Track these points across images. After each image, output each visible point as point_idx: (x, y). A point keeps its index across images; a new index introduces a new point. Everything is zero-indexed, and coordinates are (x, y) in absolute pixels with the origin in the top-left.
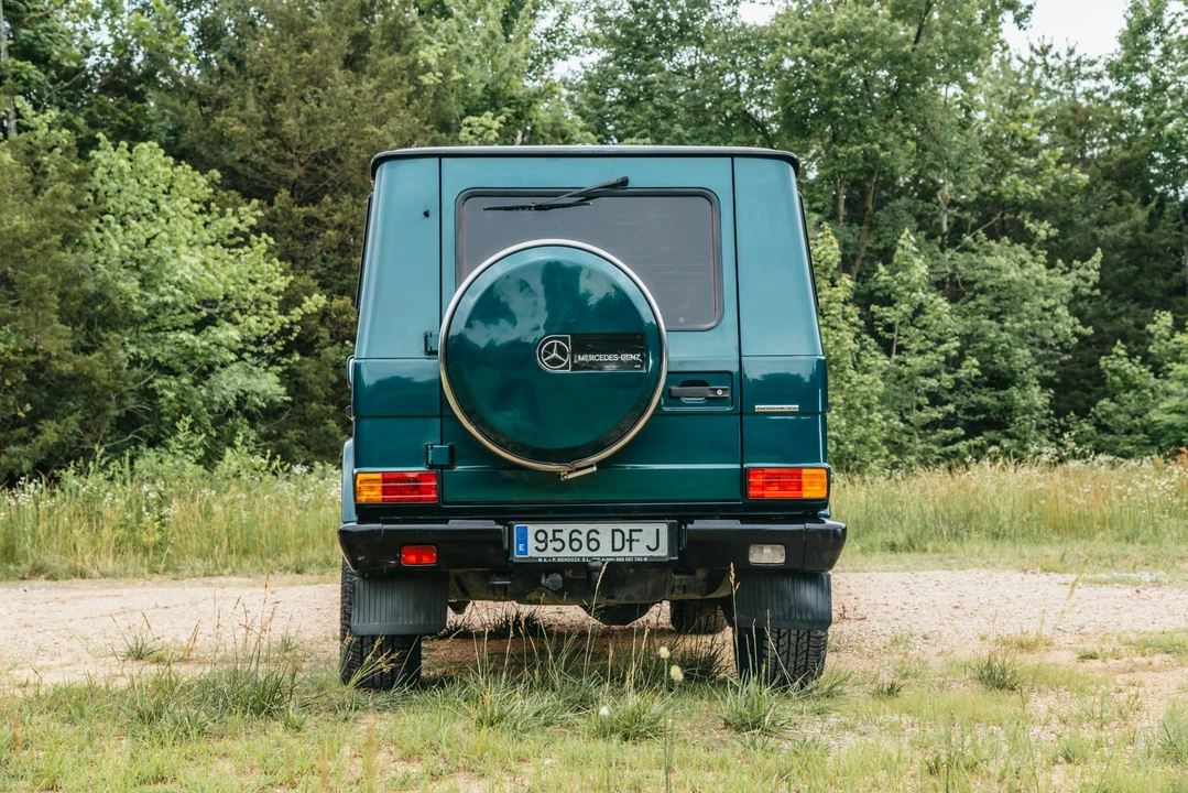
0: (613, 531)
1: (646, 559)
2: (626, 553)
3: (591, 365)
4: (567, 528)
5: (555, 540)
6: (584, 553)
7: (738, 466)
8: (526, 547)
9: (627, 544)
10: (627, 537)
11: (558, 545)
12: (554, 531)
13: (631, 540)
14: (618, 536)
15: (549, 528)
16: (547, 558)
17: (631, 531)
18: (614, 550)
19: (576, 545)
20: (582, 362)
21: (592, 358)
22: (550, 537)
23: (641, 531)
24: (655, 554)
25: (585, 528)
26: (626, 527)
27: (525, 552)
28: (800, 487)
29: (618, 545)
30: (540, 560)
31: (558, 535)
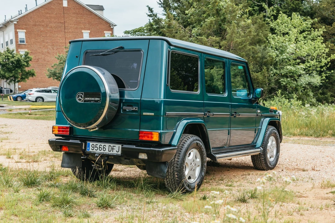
0: (109, 146)
1: (116, 154)
2: (111, 152)
3: (88, 101)
4: (99, 144)
5: (96, 147)
6: (102, 151)
7: (139, 130)
8: (89, 148)
9: (112, 150)
10: (112, 148)
11: (96, 148)
12: (96, 145)
13: (113, 149)
14: (110, 147)
15: (95, 144)
16: (94, 152)
17: (113, 146)
18: (109, 151)
19: (100, 149)
20: (86, 100)
21: (89, 99)
22: (95, 146)
23: (115, 146)
24: (118, 153)
25: (103, 144)
26: (112, 145)
27: (89, 150)
28: (152, 138)
29: (110, 150)
30: (92, 152)
31: (97, 146)
